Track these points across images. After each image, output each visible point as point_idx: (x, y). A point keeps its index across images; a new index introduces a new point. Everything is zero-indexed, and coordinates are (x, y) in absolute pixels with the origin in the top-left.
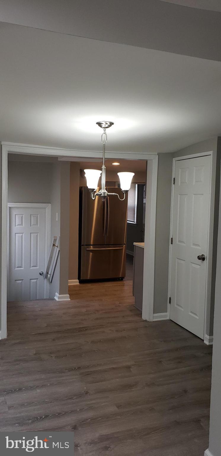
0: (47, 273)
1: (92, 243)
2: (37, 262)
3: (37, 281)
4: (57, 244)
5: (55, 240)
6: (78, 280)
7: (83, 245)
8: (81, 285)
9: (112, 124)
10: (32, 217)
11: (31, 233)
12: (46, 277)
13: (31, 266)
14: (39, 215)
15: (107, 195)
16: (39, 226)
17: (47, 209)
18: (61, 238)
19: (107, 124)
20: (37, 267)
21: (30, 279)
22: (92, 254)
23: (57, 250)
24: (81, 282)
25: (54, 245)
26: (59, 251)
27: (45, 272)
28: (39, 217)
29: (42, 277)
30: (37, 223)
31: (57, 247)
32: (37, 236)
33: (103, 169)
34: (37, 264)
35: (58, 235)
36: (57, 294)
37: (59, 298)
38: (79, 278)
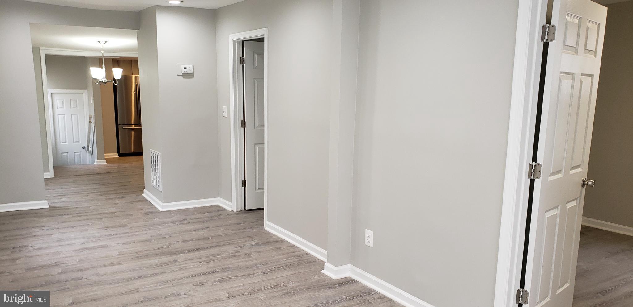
0: (88, 146)
1: (133, 123)
2: (79, 139)
3: (80, 154)
4: (93, 121)
5: (90, 118)
6: (117, 154)
7: (120, 125)
8: (121, 157)
9: (106, 42)
10: (72, 101)
11: (72, 114)
12: (88, 150)
13: (75, 141)
14: (77, 100)
15: (107, 82)
16: (78, 108)
17: (84, 94)
18: (95, 115)
19: (103, 42)
20: (79, 142)
21: (75, 152)
22: (134, 134)
23: (93, 125)
24: (120, 155)
25: (90, 122)
26: (94, 126)
27: (86, 146)
28: (77, 101)
29: (84, 151)
30: (77, 107)
31: (93, 123)
32: (77, 117)
33: (103, 67)
34: (79, 140)
35: (93, 114)
36: (96, 160)
37: (97, 162)
38: (118, 152)
